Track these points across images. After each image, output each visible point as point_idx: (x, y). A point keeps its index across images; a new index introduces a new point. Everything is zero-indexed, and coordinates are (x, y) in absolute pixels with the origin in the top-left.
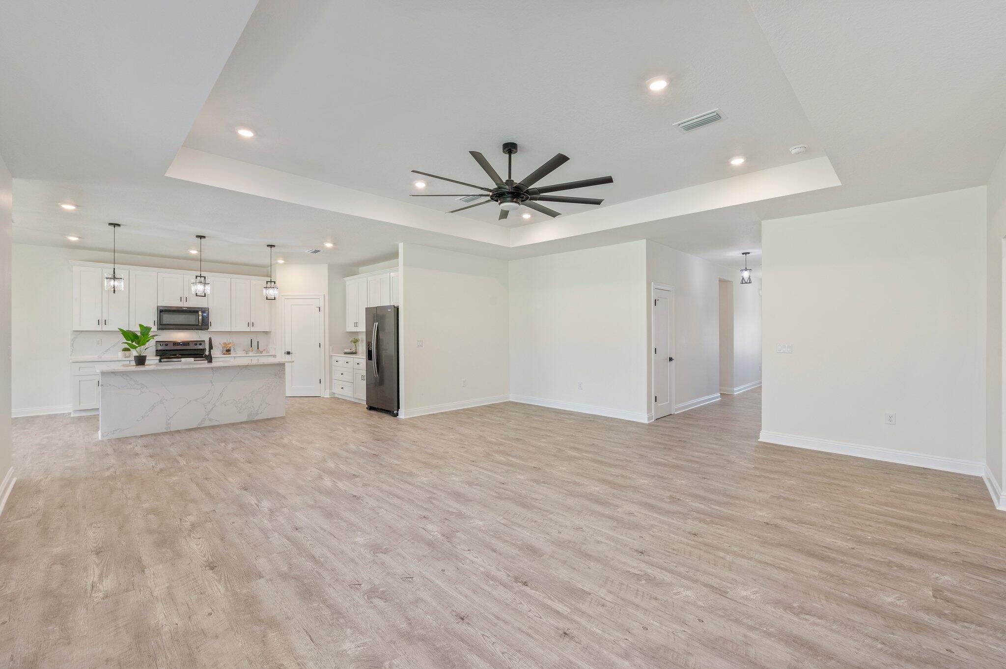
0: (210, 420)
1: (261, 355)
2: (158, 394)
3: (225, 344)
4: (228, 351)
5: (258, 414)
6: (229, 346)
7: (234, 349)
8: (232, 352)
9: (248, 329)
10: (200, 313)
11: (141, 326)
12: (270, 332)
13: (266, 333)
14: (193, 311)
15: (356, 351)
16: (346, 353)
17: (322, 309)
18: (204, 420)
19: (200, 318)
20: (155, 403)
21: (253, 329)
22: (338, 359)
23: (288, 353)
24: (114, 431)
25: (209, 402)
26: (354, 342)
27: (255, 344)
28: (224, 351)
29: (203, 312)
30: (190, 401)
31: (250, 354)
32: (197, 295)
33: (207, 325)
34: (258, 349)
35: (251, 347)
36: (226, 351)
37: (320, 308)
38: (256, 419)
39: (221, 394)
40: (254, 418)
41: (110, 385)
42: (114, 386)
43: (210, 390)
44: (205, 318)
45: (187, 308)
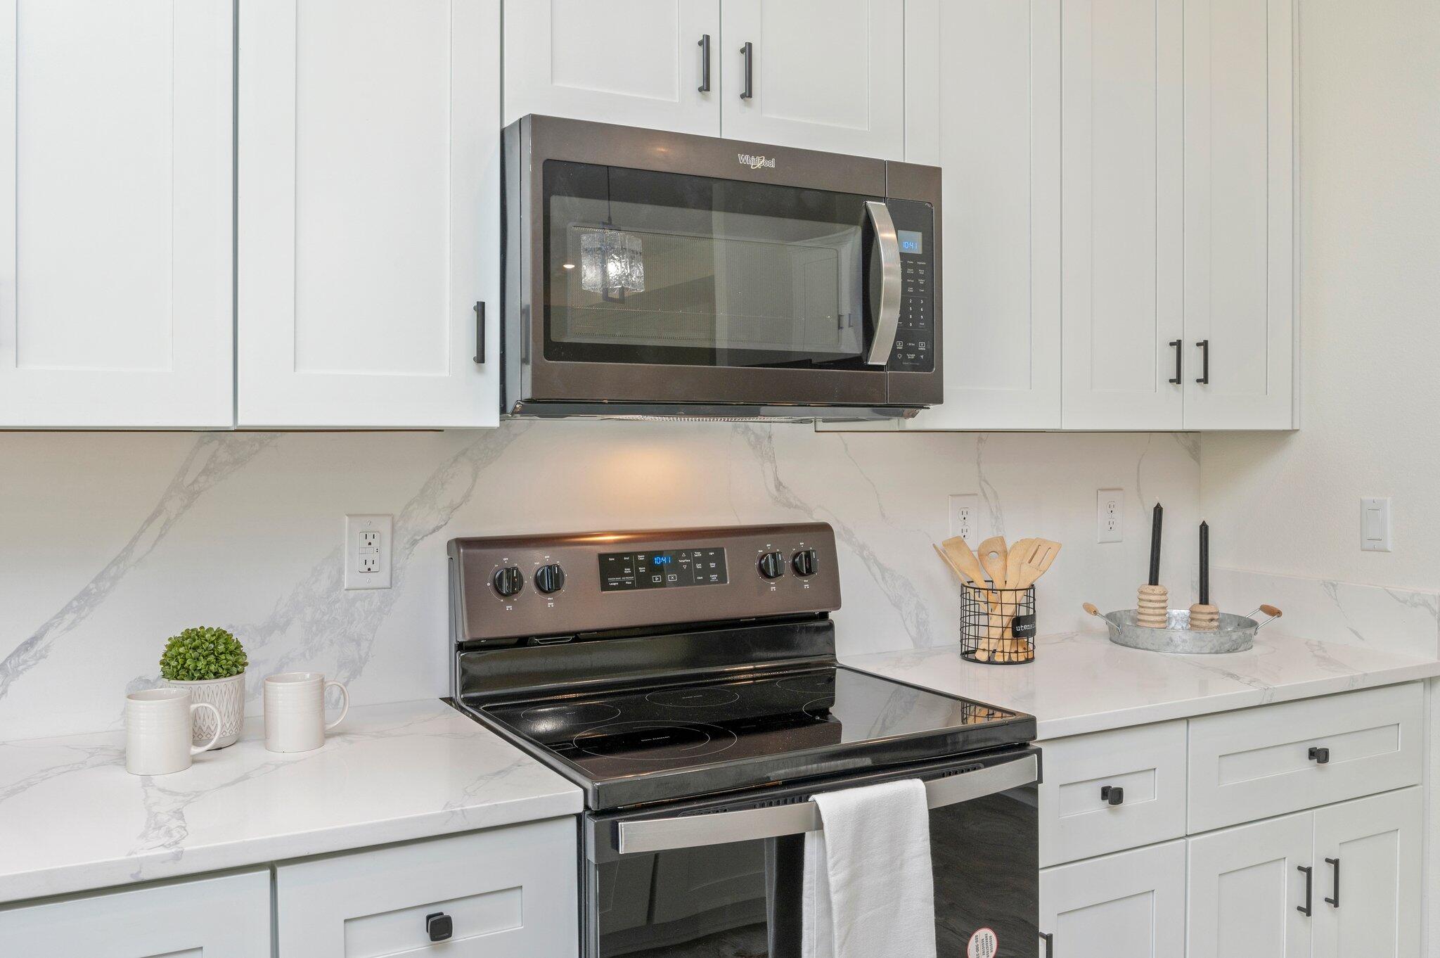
29: (904, 217)
34: (1204, 599)
35: (1154, 580)
36: (1011, 634)
44: (916, 288)
45: (772, 164)
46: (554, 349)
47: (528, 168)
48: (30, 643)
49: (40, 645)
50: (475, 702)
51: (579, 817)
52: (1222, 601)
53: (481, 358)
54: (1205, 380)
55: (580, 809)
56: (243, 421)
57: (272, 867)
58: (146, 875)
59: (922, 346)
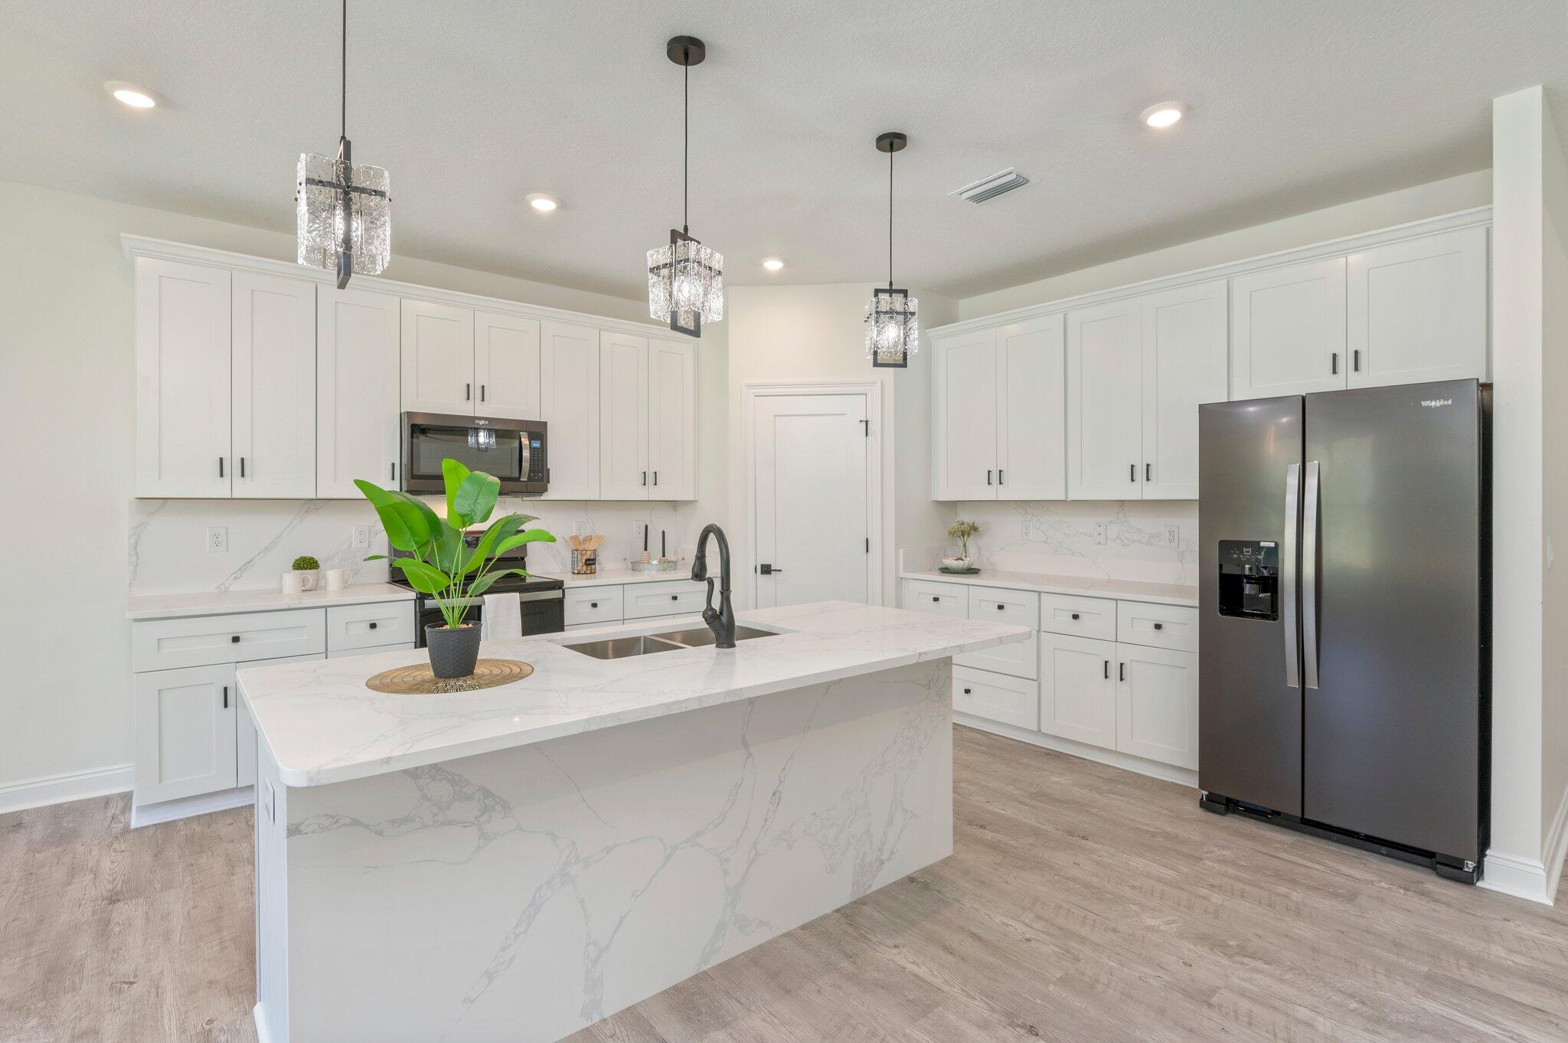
0: (743, 925)
4: (590, 562)
5: (882, 863)
6: (591, 546)
8: (603, 564)
9: (642, 494)
10: (526, 439)
12: (694, 502)
14: (507, 432)
16: (946, 570)
17: (874, 427)
18: (719, 931)
19: (526, 453)
22: (934, 590)
23: (766, 570)
26: (962, 535)
27: (655, 540)
28: (580, 565)
29: (532, 437)
30: (674, 848)
33: (543, 479)
34: (664, 556)
35: (646, 549)
36: (586, 564)
37: (867, 423)
38: (875, 887)
39: (774, 794)
40: (870, 886)
41: (337, 822)
42: (355, 822)
43: (740, 785)
44: (538, 457)
45: (487, 423)
46: (413, 477)
47: (406, 426)
48: (249, 562)
49: (251, 563)
50: (396, 582)
51: (415, 600)
52: (670, 556)
53: (393, 479)
54: (656, 484)
55: (415, 598)
56: (318, 497)
57: (326, 607)
58: (292, 607)
59: (540, 475)
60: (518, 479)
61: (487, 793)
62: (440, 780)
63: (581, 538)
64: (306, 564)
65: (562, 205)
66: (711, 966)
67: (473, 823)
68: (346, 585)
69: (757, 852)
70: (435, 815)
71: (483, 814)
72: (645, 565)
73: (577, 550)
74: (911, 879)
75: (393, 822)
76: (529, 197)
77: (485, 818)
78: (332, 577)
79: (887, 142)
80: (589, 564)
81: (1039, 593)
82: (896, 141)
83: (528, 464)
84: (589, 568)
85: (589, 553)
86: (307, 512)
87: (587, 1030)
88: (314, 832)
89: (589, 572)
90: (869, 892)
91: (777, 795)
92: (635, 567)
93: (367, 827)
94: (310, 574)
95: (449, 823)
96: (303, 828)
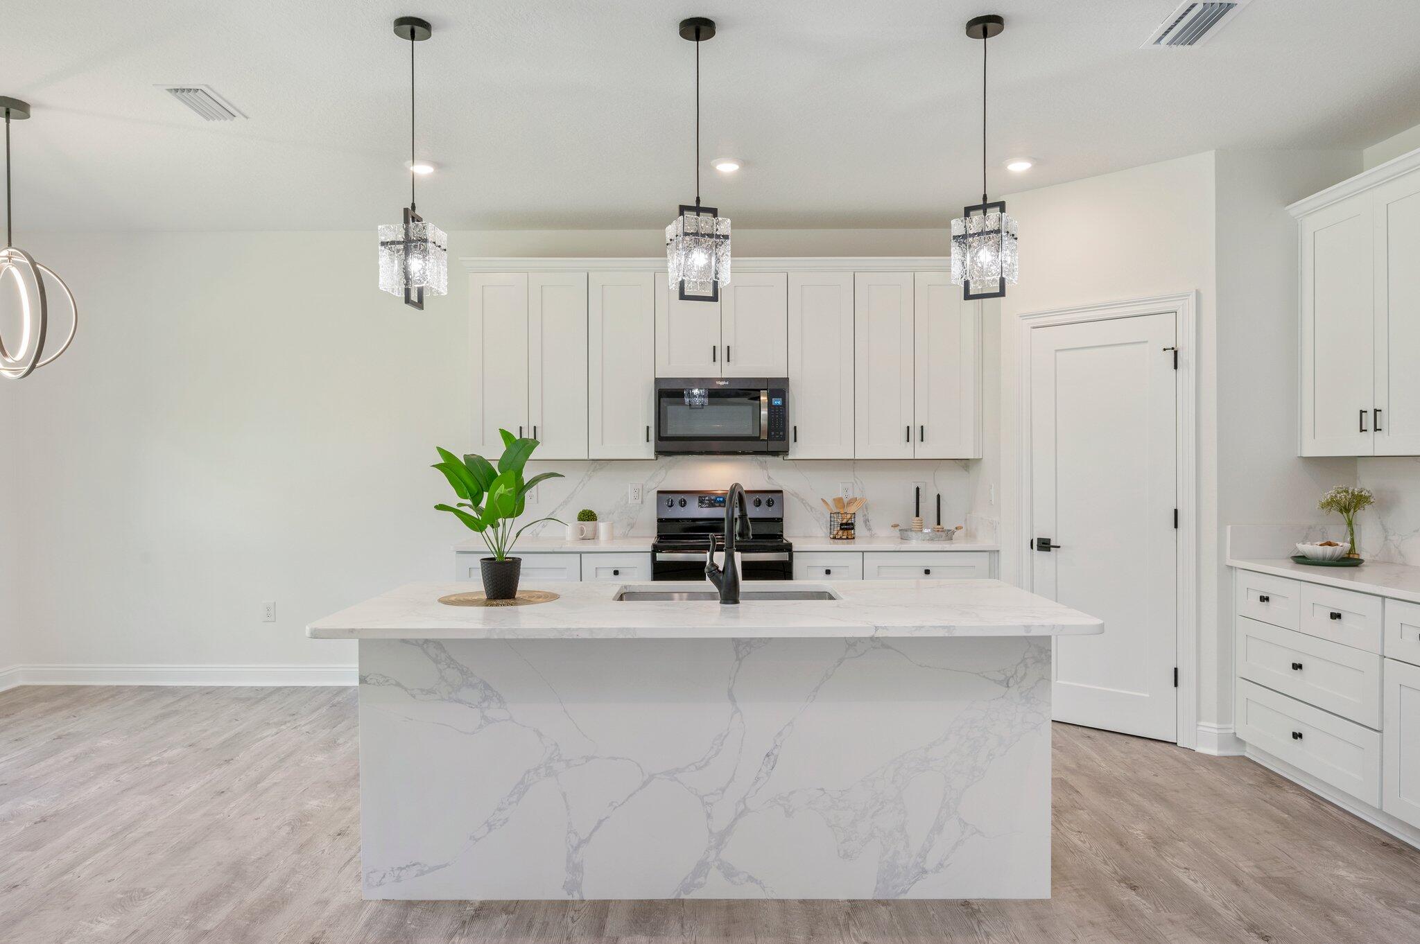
0: (729, 873)
1: (947, 546)
2: (540, 735)
3: (839, 501)
4: (847, 527)
5: (925, 872)
6: (851, 510)
7: (866, 521)
8: (859, 529)
9: (905, 452)
10: (764, 398)
11: (506, 435)
12: (979, 460)
13: (965, 464)
14: (745, 391)
15: (1352, 550)
16: (1302, 560)
17: (1186, 357)
18: (702, 868)
19: (764, 412)
20: (528, 772)
21: (924, 452)
22: (1267, 586)
23: (1045, 545)
24: (401, 869)
25: (723, 790)
26: (1345, 509)
27: (928, 505)
28: (836, 529)
29: (772, 395)
30: (652, 777)
31: (914, 544)
32: (683, 297)
33: (784, 438)
34: (939, 524)
35: (917, 515)
36: (841, 529)
37: (1176, 353)
38: (911, 895)
39: (768, 755)
40: (905, 892)
41: (387, 681)
42: (398, 684)
43: (726, 736)
44: (779, 415)
45: (727, 383)
46: (660, 438)
47: (657, 392)
51: (652, 552)
52: (947, 523)
53: (647, 441)
54: (922, 440)
55: (652, 550)
56: (590, 458)
57: (581, 553)
59: (781, 433)
60: (757, 439)
61: (487, 687)
62: (453, 668)
63: (846, 501)
64: (587, 516)
65: (745, 163)
66: (691, 898)
67: (477, 707)
68: (612, 538)
69: (745, 806)
70: (450, 693)
71: (484, 701)
72: (913, 534)
73: (838, 513)
74: (966, 903)
75: (422, 690)
76: (713, 162)
77: (485, 704)
78: (602, 527)
79: (980, 27)
80: (846, 529)
81: (1384, 597)
82: (990, 26)
83: (766, 422)
84: (845, 533)
85: (849, 516)
86: (593, 471)
87: (567, 902)
88: (374, 684)
89: (845, 537)
90: (902, 897)
91: (772, 757)
92: (904, 534)
93: (406, 689)
94: (588, 525)
95: (459, 701)
96: (368, 679)
